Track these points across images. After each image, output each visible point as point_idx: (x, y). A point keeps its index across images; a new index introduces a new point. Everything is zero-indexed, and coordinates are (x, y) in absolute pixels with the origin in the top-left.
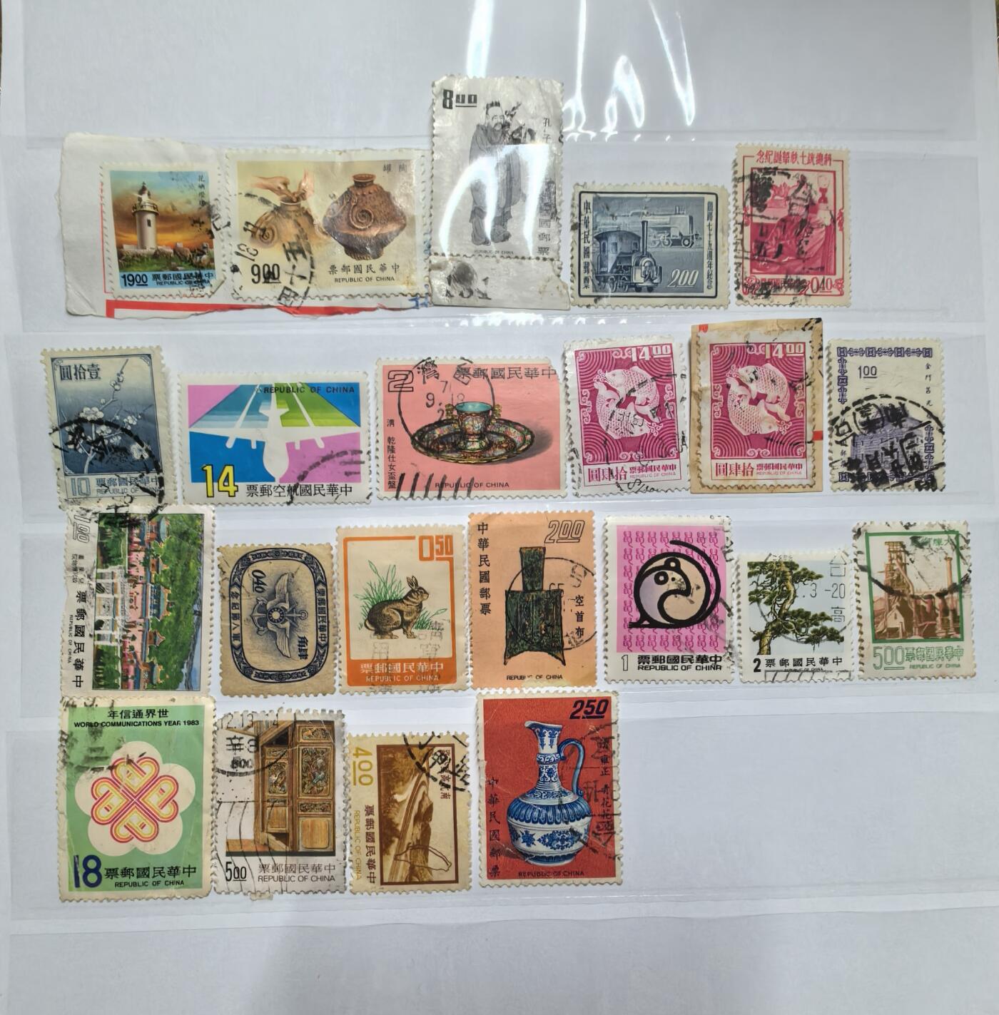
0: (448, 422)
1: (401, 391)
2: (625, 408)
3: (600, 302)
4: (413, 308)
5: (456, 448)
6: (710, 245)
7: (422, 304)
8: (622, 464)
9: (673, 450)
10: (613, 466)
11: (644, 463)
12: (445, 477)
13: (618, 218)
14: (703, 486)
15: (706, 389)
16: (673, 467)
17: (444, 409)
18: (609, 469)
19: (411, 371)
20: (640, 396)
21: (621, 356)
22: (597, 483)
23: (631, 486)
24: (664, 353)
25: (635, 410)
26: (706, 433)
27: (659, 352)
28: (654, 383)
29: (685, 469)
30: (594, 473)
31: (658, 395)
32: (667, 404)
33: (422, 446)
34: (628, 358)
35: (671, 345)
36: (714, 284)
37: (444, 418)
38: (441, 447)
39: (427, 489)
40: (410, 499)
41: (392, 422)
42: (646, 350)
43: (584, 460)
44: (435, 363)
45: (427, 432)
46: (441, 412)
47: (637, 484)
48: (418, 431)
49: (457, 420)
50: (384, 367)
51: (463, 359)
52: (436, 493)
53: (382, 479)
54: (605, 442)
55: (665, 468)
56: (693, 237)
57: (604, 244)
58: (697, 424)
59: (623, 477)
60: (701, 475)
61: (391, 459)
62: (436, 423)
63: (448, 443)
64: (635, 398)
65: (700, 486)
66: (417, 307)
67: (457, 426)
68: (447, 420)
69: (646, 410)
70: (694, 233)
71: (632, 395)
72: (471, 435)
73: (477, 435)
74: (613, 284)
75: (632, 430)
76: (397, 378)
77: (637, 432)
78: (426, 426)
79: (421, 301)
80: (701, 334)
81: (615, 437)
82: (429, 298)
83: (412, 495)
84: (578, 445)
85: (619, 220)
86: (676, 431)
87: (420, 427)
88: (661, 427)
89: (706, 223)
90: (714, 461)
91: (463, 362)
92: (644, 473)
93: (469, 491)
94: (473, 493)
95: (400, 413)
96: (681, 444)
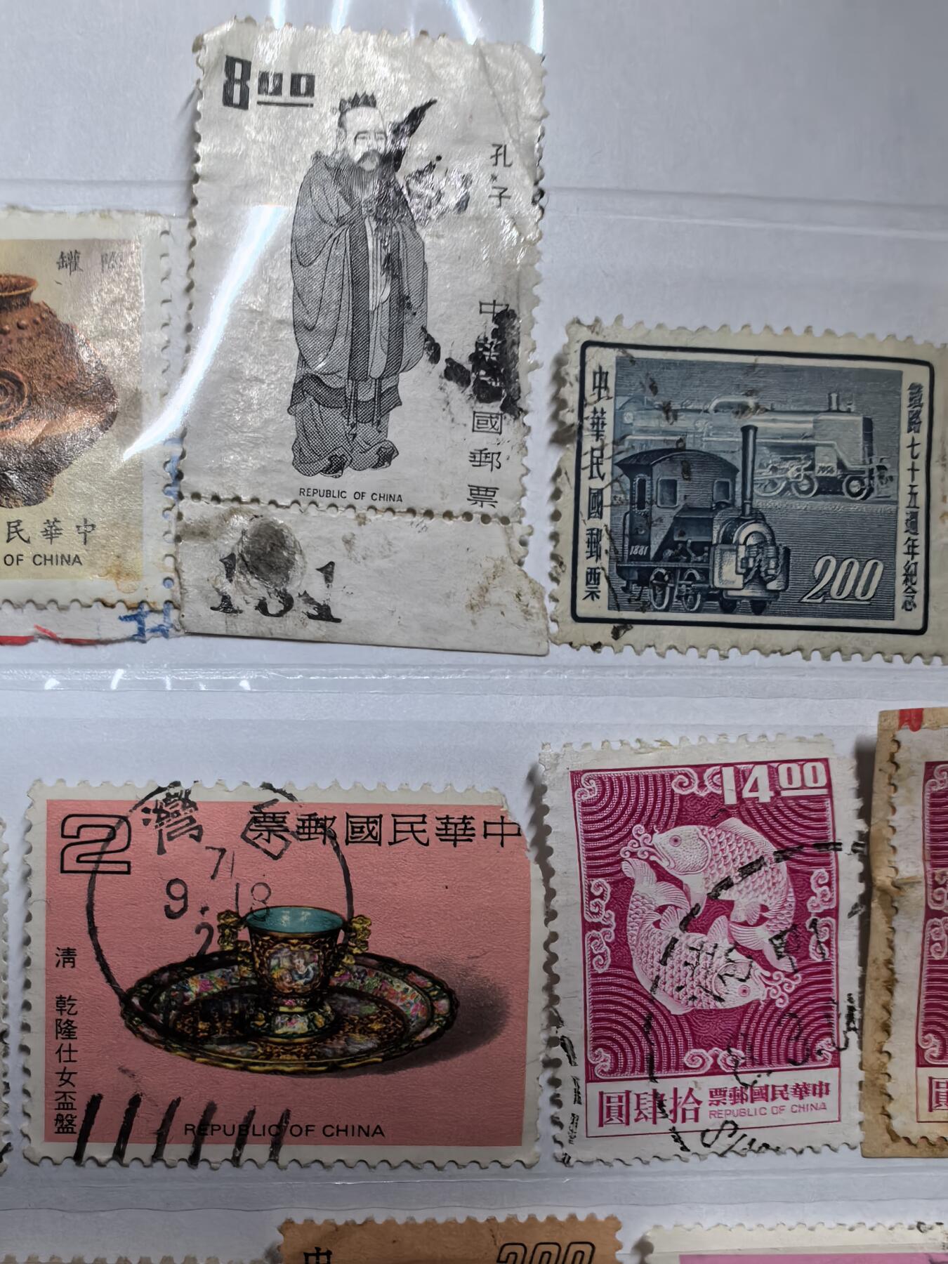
0: (224, 960)
1: (94, 872)
2: (704, 930)
3: (628, 636)
4: (132, 639)
5: (244, 1032)
6: (913, 495)
7: (153, 630)
8: (690, 1082)
9: (823, 1044)
10: (665, 1087)
11: (747, 1079)
12: (211, 1109)
13: (682, 416)
14: (894, 1137)
15: (912, 883)
16: (821, 1089)
17: (215, 923)
18: (655, 1093)
19: (125, 819)
20: (744, 898)
21: (695, 789)
22: (624, 1129)
23: (709, 1138)
24: (810, 783)
25: (731, 936)
26: (908, 999)
27: (797, 782)
28: (783, 865)
29: (851, 1094)
30: (615, 1103)
31: (792, 900)
32: (814, 923)
33: (151, 1024)
34: (712, 795)
35: (825, 761)
36: (919, 599)
37: (214, 947)
38: (201, 1026)
39: (162, 1138)
40: (114, 1164)
41: (68, 955)
42: (761, 773)
43: (589, 1067)
44: (191, 798)
45: (164, 987)
46: (205, 932)
47: (724, 1134)
48: (141, 982)
49: (250, 955)
50: (51, 804)
51: (268, 786)
52: (186, 1150)
53: (38, 1108)
54: (648, 1024)
55: (801, 1091)
56: (871, 471)
57: (642, 482)
58: (885, 973)
59: (690, 1115)
60: (891, 1108)
61: (65, 1056)
62: (190, 961)
63: (223, 1017)
64: (730, 904)
65: (887, 1137)
66: (140, 636)
67: (246, 971)
68: (221, 954)
69: (760, 937)
70: (876, 463)
71: (725, 895)
72: (287, 996)
73: (301, 996)
74: (663, 588)
75: (720, 989)
76: (86, 834)
77: (734, 997)
78: (163, 970)
79: (152, 621)
80: (905, 735)
81: (677, 1010)
82: (174, 614)
83: (118, 1154)
84: (575, 1025)
85: (684, 422)
86: (834, 996)
87: (144, 971)
88: (794, 984)
89: (906, 438)
90: (925, 1072)
91: (268, 796)
92: (747, 1105)
93: (276, 1146)
94: (286, 1153)
95: (93, 931)
96: (843, 1027)
